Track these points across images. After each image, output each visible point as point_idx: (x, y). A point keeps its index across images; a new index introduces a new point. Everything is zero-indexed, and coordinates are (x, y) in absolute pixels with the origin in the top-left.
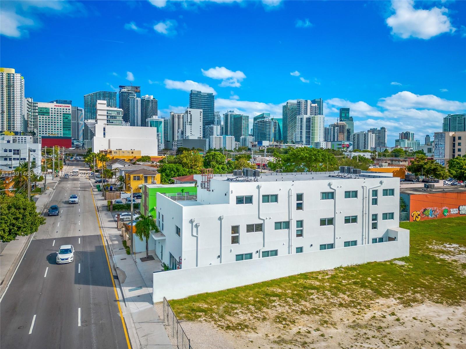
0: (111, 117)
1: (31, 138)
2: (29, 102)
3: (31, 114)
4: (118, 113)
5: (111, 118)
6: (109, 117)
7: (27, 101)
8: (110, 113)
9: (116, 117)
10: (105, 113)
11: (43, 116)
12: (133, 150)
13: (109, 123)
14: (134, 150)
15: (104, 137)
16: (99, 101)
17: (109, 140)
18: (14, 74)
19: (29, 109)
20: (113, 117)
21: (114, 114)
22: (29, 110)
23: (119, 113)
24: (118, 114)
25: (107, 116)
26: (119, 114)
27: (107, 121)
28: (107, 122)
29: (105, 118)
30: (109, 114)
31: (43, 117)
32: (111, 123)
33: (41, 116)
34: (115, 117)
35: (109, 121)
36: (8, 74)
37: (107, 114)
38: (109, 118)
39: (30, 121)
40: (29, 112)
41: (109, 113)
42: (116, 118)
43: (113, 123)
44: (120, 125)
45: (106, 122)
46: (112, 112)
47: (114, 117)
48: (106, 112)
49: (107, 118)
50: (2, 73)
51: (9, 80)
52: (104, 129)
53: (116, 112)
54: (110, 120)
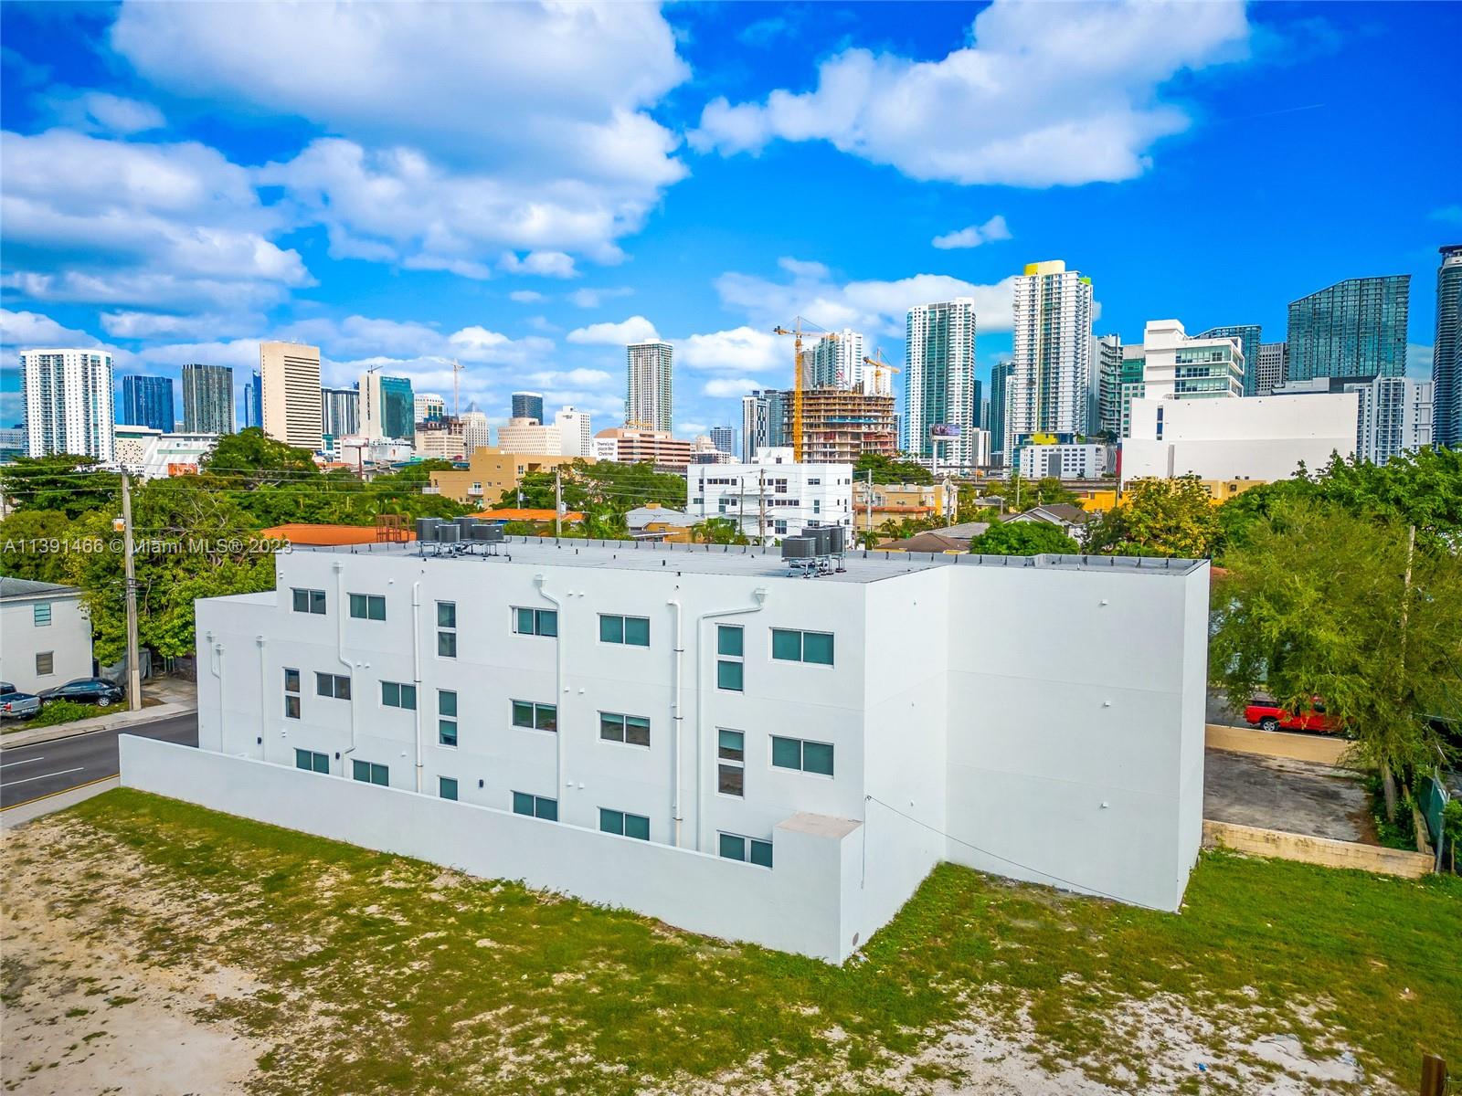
0: (1189, 370)
1: (1098, 450)
2: (1109, 348)
3: (1112, 381)
4: (1214, 354)
5: (1189, 376)
6: (1182, 372)
7: (1103, 344)
8: (1189, 357)
9: (1207, 369)
10: (1170, 360)
11: (1136, 385)
12: (1242, 478)
13: (1183, 390)
14: (1247, 478)
15: (1160, 438)
16: (1151, 325)
17: (1172, 449)
18: (1060, 276)
19: (1109, 366)
20: (1195, 370)
21: (1198, 361)
22: (1108, 370)
23: (1221, 354)
24: (1214, 360)
25: (1178, 370)
26: (1220, 359)
27: (1177, 384)
28: (1177, 390)
29: (1171, 375)
30: (1184, 362)
31: (1135, 388)
32: (1189, 390)
33: (1131, 385)
34: (1202, 372)
35: (1184, 384)
36: (1048, 277)
37: (1177, 362)
38: (1183, 376)
39: (1111, 403)
40: (1108, 375)
41: (1183, 358)
42: (1207, 375)
43: (1195, 389)
44: (1220, 395)
45: (1171, 389)
46: (1195, 355)
47: (1201, 370)
48: (1174, 355)
49: (1178, 376)
50: (1034, 278)
51: (1048, 294)
52: (1160, 411)
53: (1207, 354)
54: (1189, 378)
